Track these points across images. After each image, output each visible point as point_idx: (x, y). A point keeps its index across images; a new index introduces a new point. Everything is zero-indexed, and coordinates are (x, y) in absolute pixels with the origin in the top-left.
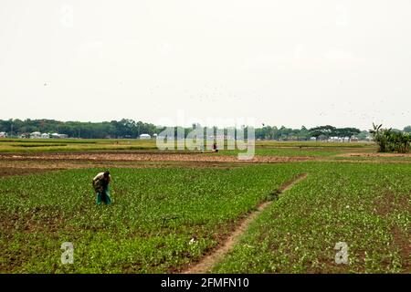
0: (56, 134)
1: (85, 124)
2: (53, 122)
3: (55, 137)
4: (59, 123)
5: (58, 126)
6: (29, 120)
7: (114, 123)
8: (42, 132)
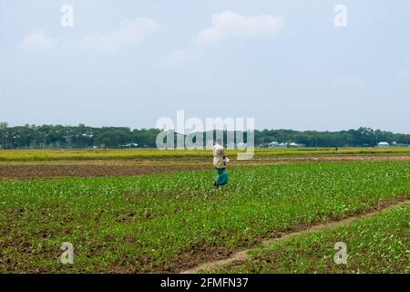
0: (294, 144)
1: (322, 133)
2: (290, 132)
3: (293, 146)
4: (296, 132)
5: (295, 136)
6: (266, 130)
7: (352, 132)
8: (280, 142)
